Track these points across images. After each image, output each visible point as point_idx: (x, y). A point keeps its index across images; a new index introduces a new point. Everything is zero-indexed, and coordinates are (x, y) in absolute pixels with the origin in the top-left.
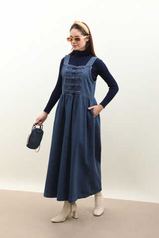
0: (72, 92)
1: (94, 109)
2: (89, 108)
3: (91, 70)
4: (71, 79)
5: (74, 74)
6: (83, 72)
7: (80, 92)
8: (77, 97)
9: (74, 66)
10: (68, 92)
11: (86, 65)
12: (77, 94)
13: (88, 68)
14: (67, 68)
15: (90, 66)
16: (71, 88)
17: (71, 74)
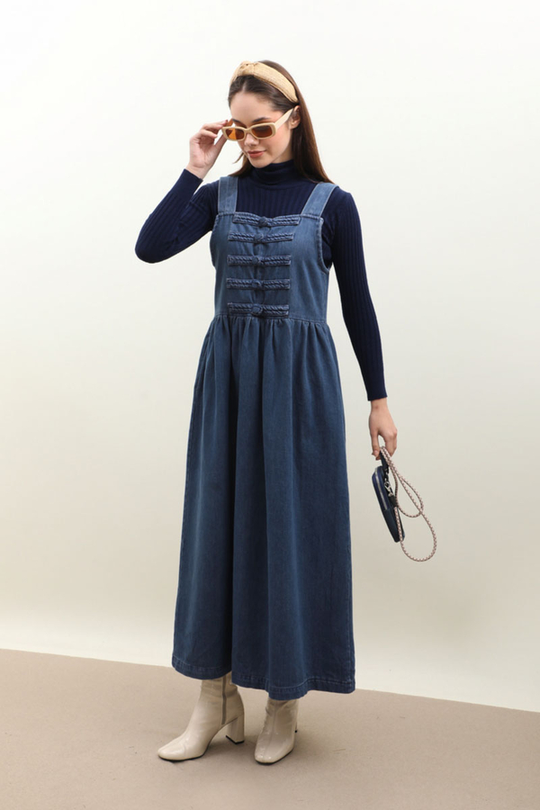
3: (320, 229)
4: (251, 265)
5: (260, 246)
6: (292, 238)
7: (287, 307)
8: (276, 328)
9: (258, 218)
10: (243, 308)
11: (303, 214)
12: (275, 316)
13: (310, 223)
14: (233, 225)
15: (316, 215)
16: (252, 294)
17: (250, 246)
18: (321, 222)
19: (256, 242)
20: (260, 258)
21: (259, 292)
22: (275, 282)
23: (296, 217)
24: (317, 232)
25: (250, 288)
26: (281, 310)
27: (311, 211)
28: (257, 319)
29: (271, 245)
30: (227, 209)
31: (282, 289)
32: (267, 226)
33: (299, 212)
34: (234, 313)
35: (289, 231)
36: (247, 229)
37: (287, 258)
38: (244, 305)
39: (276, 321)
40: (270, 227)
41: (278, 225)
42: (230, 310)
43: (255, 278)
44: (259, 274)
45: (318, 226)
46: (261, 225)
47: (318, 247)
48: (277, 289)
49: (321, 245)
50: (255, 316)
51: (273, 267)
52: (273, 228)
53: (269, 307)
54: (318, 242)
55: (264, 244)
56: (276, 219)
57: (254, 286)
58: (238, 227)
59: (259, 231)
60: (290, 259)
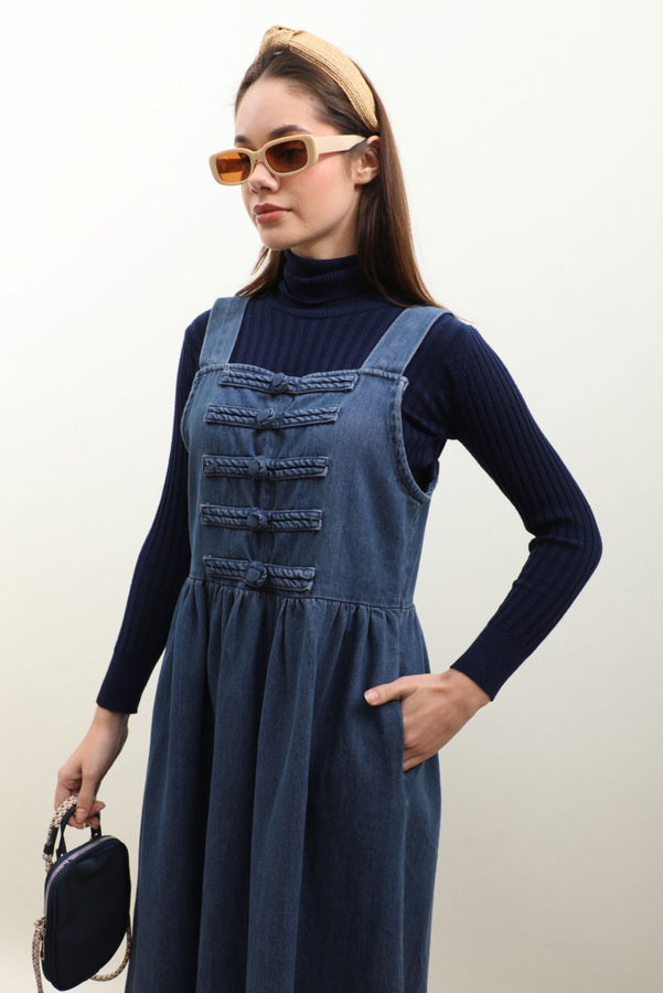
0: (254, 570)
1: (408, 705)
2: (373, 696)
3: (399, 399)
4: (247, 476)
5: (269, 436)
6: (335, 418)
7: (311, 572)
8: (288, 616)
9: (269, 375)
10: (231, 569)
11: (365, 368)
12: (290, 592)
13: (378, 387)
14: (218, 391)
15: (393, 371)
16: (248, 539)
17: (246, 434)
18: (403, 383)
19: (259, 429)
20: (264, 461)
21: (262, 535)
22: (290, 516)
23: (349, 375)
24: (392, 406)
25: (243, 527)
26: (299, 579)
27: (383, 362)
28: (255, 596)
29: (291, 433)
30: (214, 358)
31: (305, 530)
32: (286, 392)
33: (357, 364)
34: (215, 577)
35: (332, 404)
36: (243, 398)
37: (319, 461)
38: (231, 564)
39: (291, 601)
40: (293, 396)
41: (310, 391)
42: (208, 570)
43: (257, 504)
44: (264, 496)
45: (394, 394)
46: (276, 392)
47: (394, 440)
48: (297, 532)
49: (400, 435)
50: (252, 589)
51: (292, 480)
52: (298, 399)
53: (279, 571)
54: (393, 428)
55: (277, 431)
56: (306, 379)
57: (249, 522)
58: (227, 395)
59: (271, 404)
60: (328, 465)
